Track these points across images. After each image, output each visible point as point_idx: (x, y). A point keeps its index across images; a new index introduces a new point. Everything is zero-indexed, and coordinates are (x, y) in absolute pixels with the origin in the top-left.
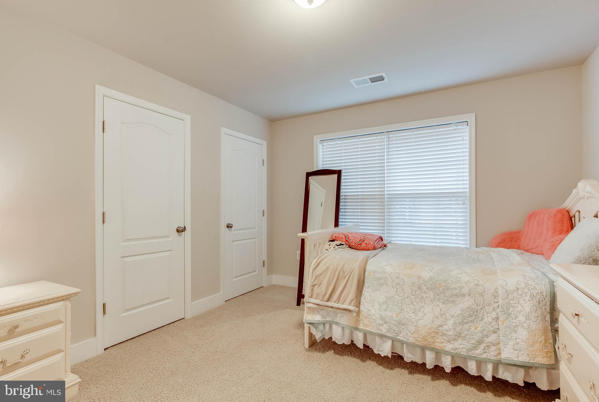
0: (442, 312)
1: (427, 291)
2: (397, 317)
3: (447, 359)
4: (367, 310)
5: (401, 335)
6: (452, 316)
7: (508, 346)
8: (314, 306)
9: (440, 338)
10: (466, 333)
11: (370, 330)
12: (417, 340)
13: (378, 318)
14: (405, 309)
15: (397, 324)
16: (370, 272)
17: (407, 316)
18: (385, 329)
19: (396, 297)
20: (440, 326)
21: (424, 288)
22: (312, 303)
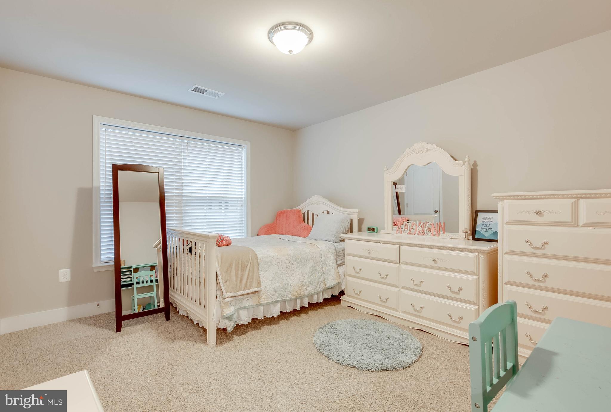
0: (302, 273)
1: (293, 262)
2: (282, 285)
3: (306, 299)
4: (264, 288)
5: (285, 296)
6: (306, 273)
7: (329, 279)
8: (231, 299)
9: (303, 289)
10: (313, 280)
11: (268, 302)
12: (293, 295)
13: (272, 291)
14: (285, 278)
15: (282, 290)
16: (260, 259)
17: (287, 282)
18: (276, 296)
19: (279, 272)
20: (303, 281)
21: (292, 261)
22: (229, 297)
